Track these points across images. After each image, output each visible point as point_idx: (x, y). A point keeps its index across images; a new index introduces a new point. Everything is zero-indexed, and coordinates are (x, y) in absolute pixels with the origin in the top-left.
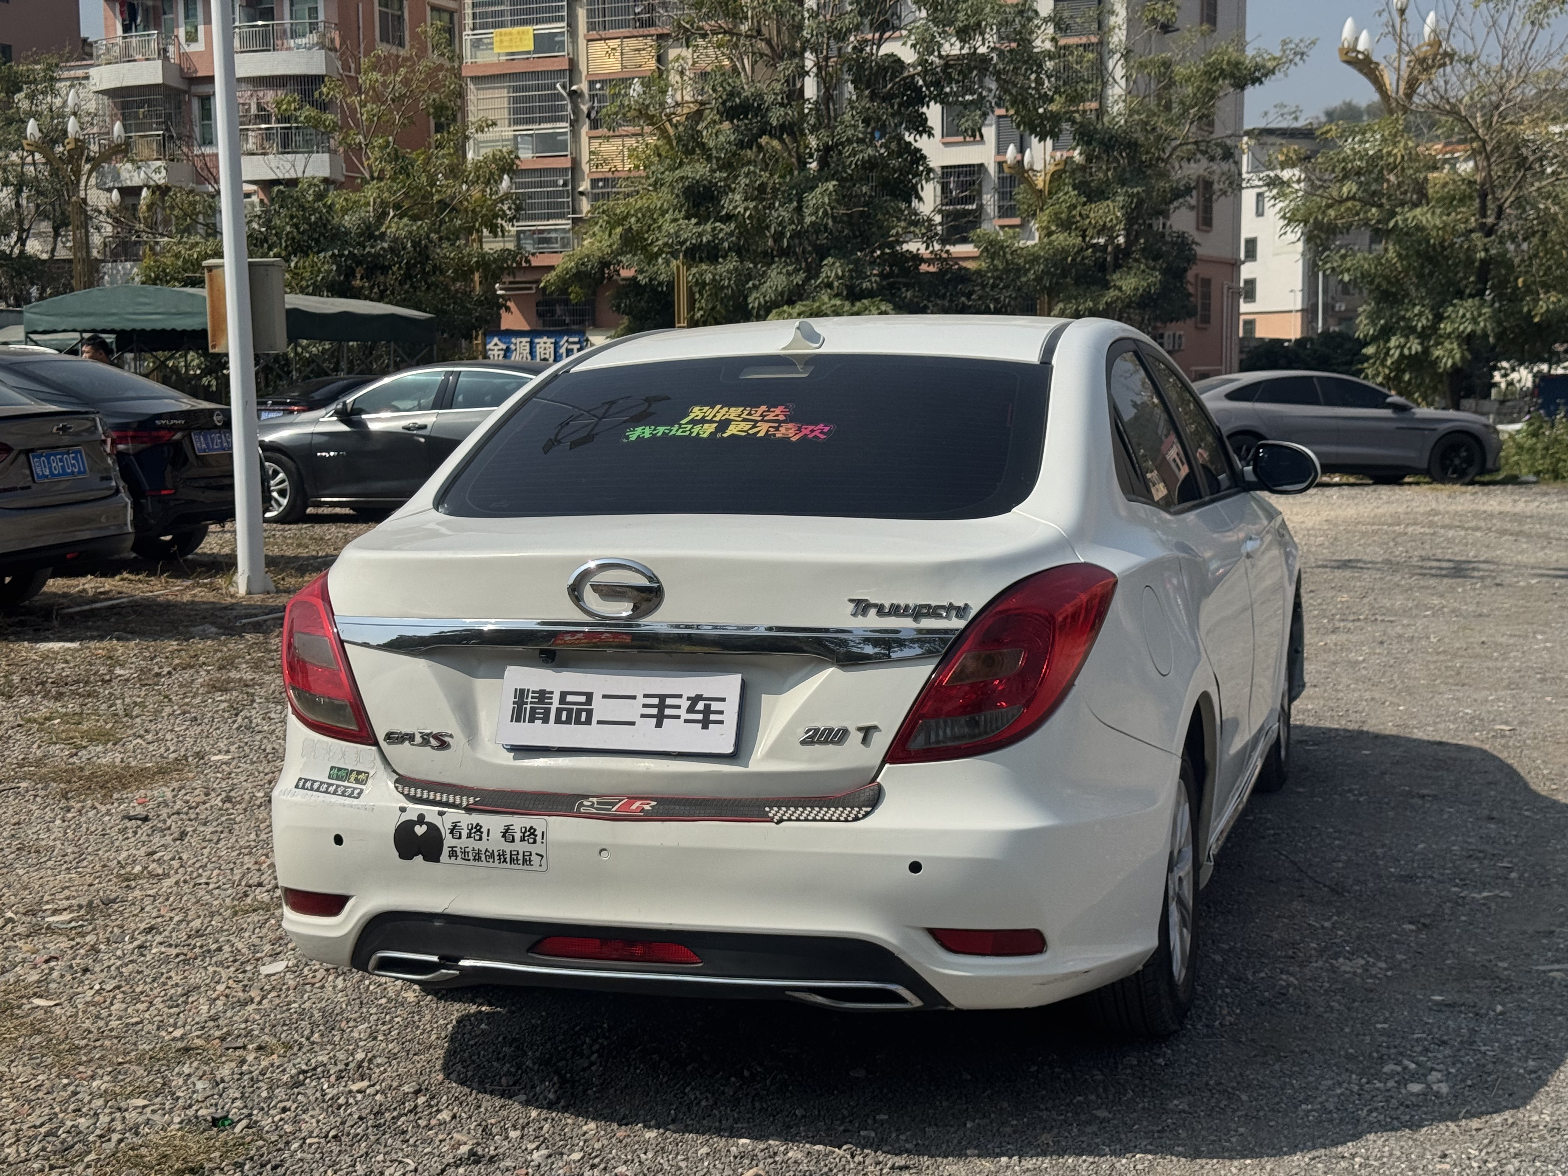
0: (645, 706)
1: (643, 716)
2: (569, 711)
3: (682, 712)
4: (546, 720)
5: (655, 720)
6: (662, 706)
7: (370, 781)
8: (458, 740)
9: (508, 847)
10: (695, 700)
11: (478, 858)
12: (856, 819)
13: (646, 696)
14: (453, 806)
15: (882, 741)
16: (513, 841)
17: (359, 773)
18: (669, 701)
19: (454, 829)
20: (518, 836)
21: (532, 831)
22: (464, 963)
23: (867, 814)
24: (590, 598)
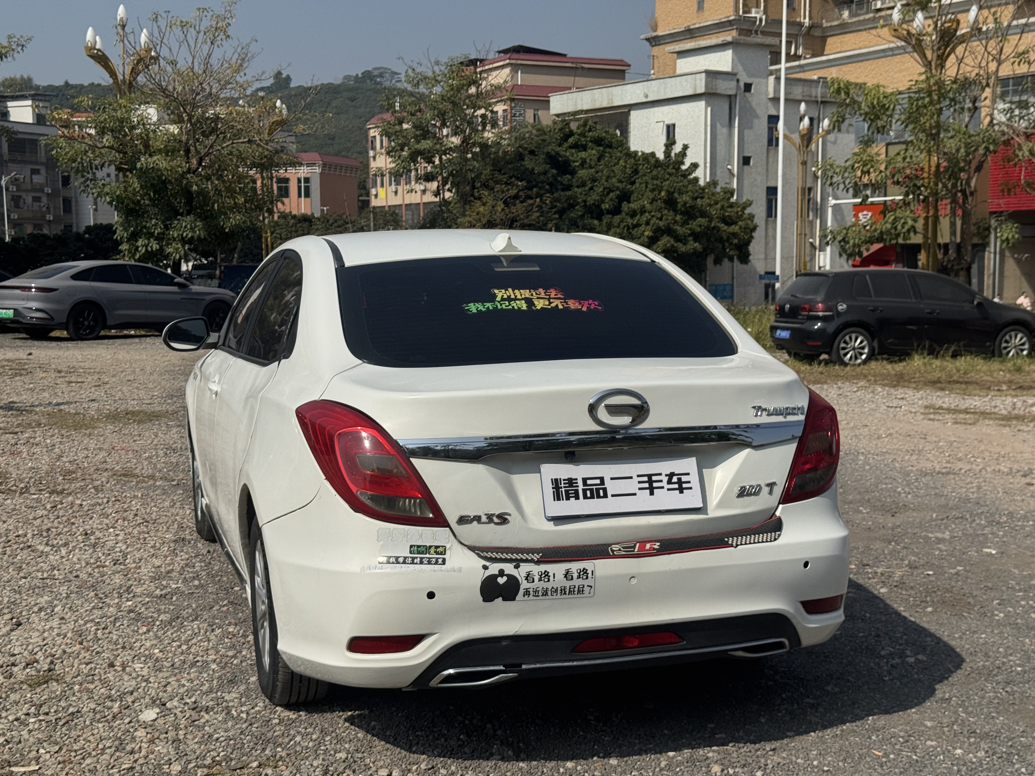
0: (639, 482)
1: (640, 489)
2: (591, 490)
3: (664, 484)
4: (577, 498)
5: (648, 491)
6: (650, 482)
7: (448, 552)
8: (514, 518)
9: (568, 584)
10: (671, 475)
11: (545, 593)
12: (775, 539)
13: (638, 476)
14: (527, 561)
15: (778, 491)
16: (572, 579)
17: (437, 547)
18: (654, 478)
19: (528, 577)
20: (575, 575)
21: (585, 571)
22: (524, 667)
23: (779, 535)
24: (603, 414)
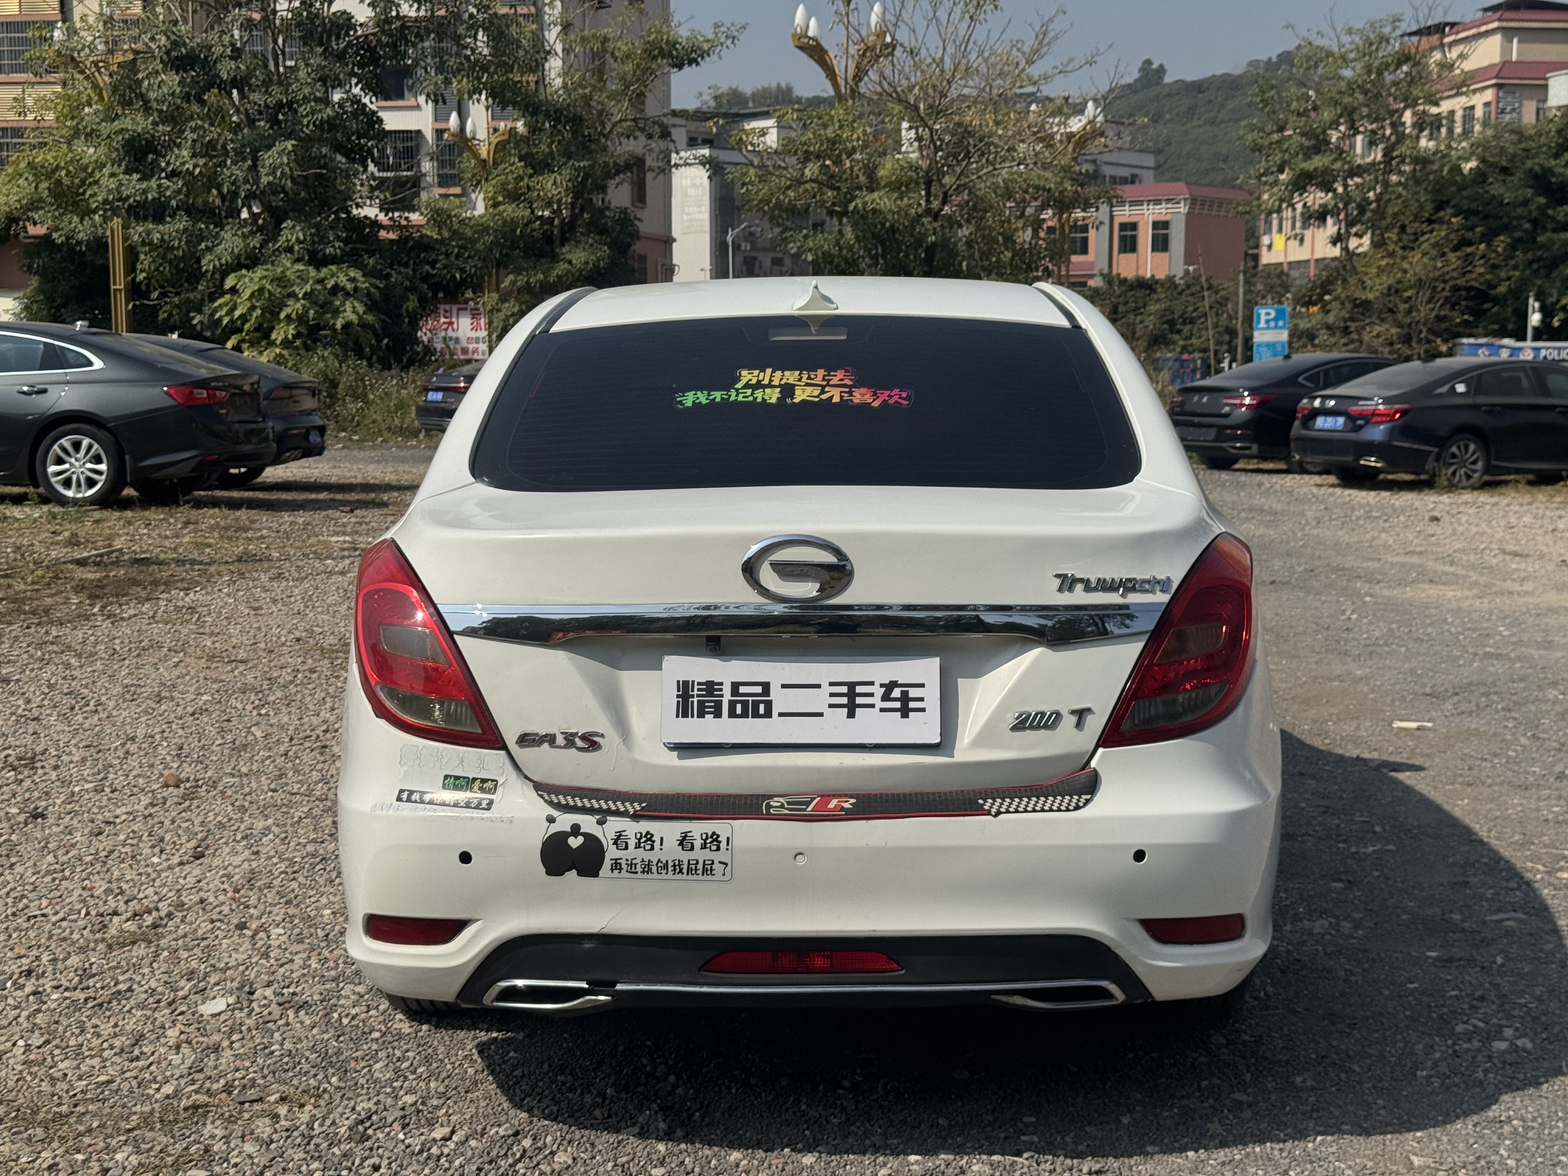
0: (832, 695)
1: (831, 706)
2: (745, 704)
3: (877, 700)
4: (718, 714)
6: (852, 694)
7: (500, 790)
8: (611, 741)
9: (685, 857)
10: (890, 687)
11: (647, 868)
12: (1077, 808)
13: (832, 684)
14: (617, 813)
15: (1096, 724)
16: (692, 849)
17: (484, 781)
18: (859, 689)
19: (619, 840)
20: (698, 843)
21: (715, 837)
22: (619, 987)
23: (1087, 801)
24: (768, 577)
